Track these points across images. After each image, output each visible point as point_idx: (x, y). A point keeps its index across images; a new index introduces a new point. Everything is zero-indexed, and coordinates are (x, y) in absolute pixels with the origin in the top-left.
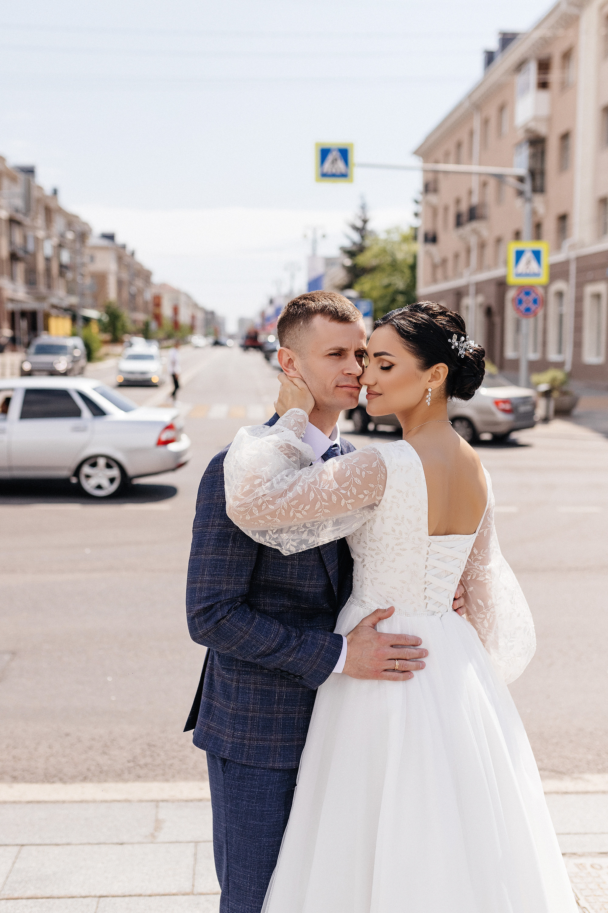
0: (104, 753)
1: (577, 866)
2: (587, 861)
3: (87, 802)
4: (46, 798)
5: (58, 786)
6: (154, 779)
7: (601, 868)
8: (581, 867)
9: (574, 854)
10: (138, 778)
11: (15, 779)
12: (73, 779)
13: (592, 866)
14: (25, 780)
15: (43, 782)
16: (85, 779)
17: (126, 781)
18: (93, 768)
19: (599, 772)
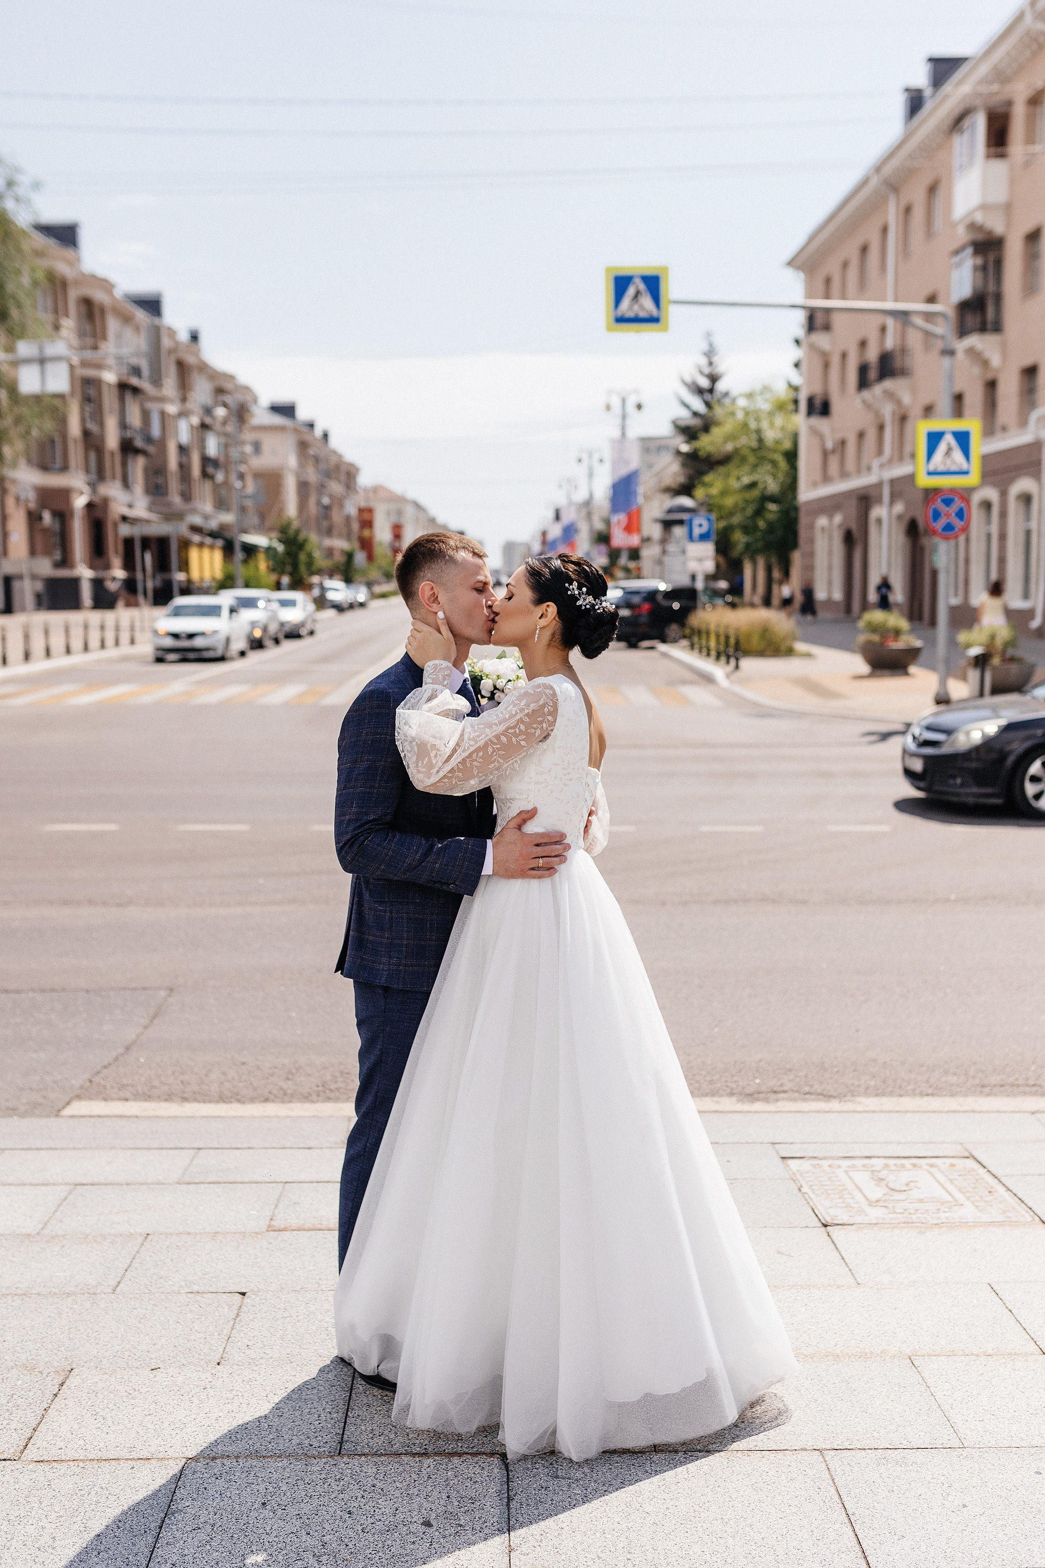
0: (288, 1079)
1: (814, 1166)
2: (825, 1163)
3: (270, 1118)
4: (222, 1114)
5: (237, 1106)
7: (839, 1167)
8: (816, 1166)
9: (815, 1158)
10: (329, 1099)
11: (185, 1099)
12: (252, 1100)
13: (830, 1166)
14: (196, 1100)
15: (218, 1102)
16: (266, 1100)
17: (312, 1102)
18: (275, 1092)
19: (877, 1095)
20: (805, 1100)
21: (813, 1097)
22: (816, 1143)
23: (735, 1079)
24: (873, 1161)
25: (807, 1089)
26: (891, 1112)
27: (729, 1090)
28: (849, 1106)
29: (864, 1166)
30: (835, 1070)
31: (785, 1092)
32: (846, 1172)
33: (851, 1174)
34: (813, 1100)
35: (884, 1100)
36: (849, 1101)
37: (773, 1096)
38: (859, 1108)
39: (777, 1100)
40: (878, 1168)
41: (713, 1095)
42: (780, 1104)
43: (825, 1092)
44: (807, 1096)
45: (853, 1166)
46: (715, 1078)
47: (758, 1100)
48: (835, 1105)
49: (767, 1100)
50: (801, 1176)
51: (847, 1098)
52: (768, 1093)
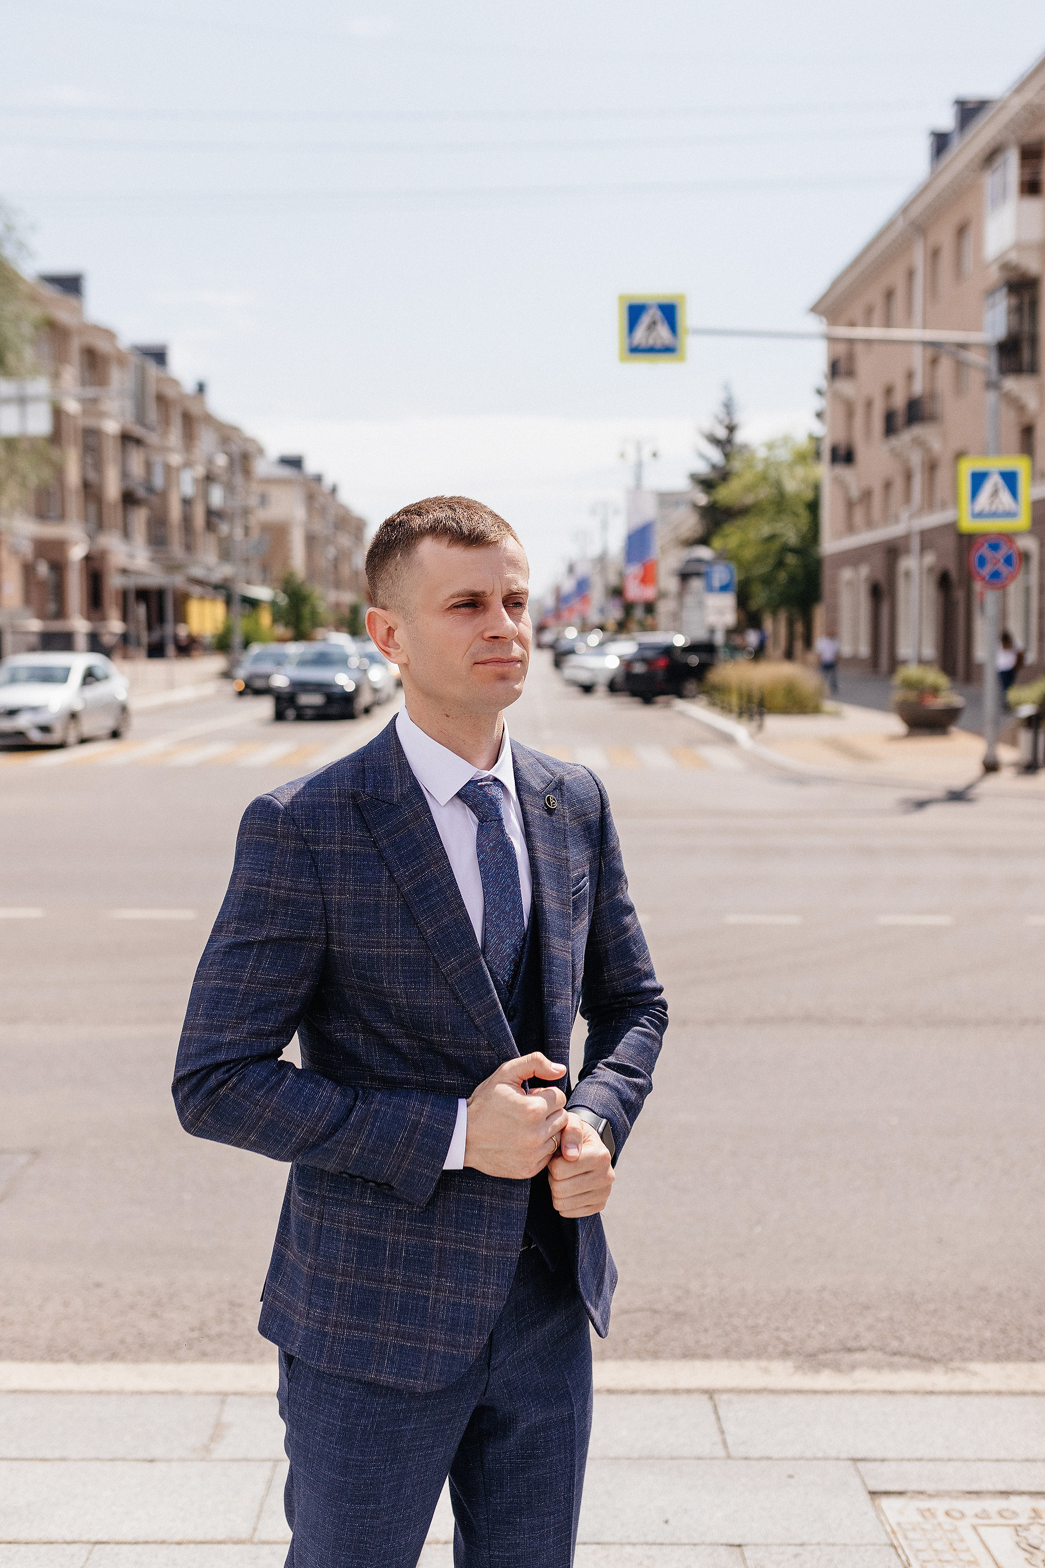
0: (154, 1315)
1: (921, 1512)
2: (939, 1506)
3: (109, 1393)
4: (42, 1386)
5: (67, 1367)
6: (230, 1358)
7: (963, 1515)
8: (926, 1514)
9: (921, 1493)
10: (203, 1356)
12: (93, 1356)
13: (947, 1513)
15: (42, 1359)
16: (114, 1356)
17: (180, 1360)
18: (130, 1339)
19: (998, 1359)
20: (893, 1367)
21: (905, 1360)
22: (920, 1460)
23: (790, 1323)
24: (1015, 1503)
25: (895, 1344)
26: (1023, 1393)
27: (781, 1347)
28: (959, 1381)
29: (1000, 1514)
30: (932, 1306)
31: (862, 1349)
32: (974, 1528)
33: (982, 1530)
34: (907, 1367)
35: (1010, 1367)
36: (959, 1369)
37: (847, 1358)
38: (976, 1385)
39: (853, 1367)
40: (1023, 1520)
41: (759, 1357)
42: (859, 1374)
43: (922, 1353)
44: (896, 1359)
45: (984, 1514)
46: (761, 1321)
47: (825, 1365)
48: (938, 1379)
49: (837, 1367)
50: (906, 1538)
51: (955, 1364)
52: (838, 1351)
